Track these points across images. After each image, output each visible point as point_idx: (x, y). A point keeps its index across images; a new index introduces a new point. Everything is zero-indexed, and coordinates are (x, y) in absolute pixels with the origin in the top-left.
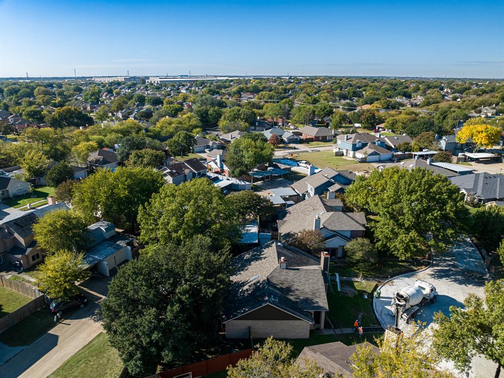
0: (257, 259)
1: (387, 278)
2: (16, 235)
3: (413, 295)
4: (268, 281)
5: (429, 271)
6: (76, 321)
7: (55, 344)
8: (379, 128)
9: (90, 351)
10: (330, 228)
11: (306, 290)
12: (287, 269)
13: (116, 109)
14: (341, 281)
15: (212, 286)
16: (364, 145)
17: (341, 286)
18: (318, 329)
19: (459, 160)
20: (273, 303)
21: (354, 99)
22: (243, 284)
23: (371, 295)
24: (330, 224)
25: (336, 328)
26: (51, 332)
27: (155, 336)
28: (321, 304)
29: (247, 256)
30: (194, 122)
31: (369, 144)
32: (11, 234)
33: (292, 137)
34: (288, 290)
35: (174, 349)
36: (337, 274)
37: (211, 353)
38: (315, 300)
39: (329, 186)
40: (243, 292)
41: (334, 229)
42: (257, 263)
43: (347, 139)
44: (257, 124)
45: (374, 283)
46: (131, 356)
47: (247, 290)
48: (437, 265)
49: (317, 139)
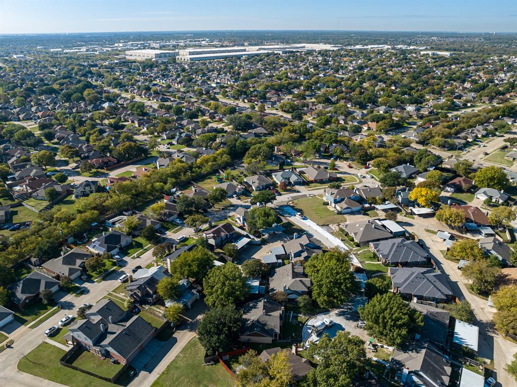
0: (255, 308)
1: (314, 315)
2: (148, 289)
3: (319, 326)
4: (258, 321)
5: (337, 311)
6: (182, 331)
7: (176, 341)
8: (369, 164)
9: (191, 344)
10: (291, 289)
11: (273, 325)
12: (266, 315)
13: (161, 130)
14: (293, 316)
15: (235, 327)
16: (343, 200)
17: (292, 319)
18: (276, 340)
19: (407, 213)
20: (258, 331)
21: (368, 105)
22: (248, 320)
23: (303, 324)
24: (292, 287)
25: (284, 339)
26: (173, 336)
27: (217, 344)
28: (277, 331)
29: (251, 305)
30: (225, 159)
31: (345, 199)
32: (146, 288)
33: (297, 181)
34: (265, 325)
35: (223, 348)
36: (292, 312)
37: (235, 348)
38: (275, 329)
39: (302, 253)
40: (248, 324)
41: (293, 290)
42: (255, 310)
43: (331, 194)
44: (273, 159)
45: (307, 318)
46: (209, 349)
47: (249, 324)
48: (342, 308)
49: (315, 181)
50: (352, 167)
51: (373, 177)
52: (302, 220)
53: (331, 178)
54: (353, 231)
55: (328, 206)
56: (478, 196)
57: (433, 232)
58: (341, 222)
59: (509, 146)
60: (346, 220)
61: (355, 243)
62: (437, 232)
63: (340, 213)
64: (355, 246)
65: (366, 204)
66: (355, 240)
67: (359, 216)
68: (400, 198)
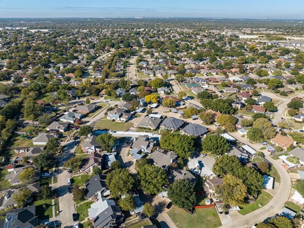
7: (165, 222)
43: (115, 114)
49: (91, 112)
50: (94, 99)
51: (111, 100)
52: (114, 133)
53: (96, 108)
54: (148, 125)
55: (116, 121)
56: (160, 92)
57: (168, 112)
58: (132, 125)
59: (139, 70)
60: (132, 123)
61: (154, 130)
62: (170, 111)
63: (126, 121)
64: (154, 131)
65: (131, 112)
66: (152, 129)
67: (135, 119)
68: (141, 104)
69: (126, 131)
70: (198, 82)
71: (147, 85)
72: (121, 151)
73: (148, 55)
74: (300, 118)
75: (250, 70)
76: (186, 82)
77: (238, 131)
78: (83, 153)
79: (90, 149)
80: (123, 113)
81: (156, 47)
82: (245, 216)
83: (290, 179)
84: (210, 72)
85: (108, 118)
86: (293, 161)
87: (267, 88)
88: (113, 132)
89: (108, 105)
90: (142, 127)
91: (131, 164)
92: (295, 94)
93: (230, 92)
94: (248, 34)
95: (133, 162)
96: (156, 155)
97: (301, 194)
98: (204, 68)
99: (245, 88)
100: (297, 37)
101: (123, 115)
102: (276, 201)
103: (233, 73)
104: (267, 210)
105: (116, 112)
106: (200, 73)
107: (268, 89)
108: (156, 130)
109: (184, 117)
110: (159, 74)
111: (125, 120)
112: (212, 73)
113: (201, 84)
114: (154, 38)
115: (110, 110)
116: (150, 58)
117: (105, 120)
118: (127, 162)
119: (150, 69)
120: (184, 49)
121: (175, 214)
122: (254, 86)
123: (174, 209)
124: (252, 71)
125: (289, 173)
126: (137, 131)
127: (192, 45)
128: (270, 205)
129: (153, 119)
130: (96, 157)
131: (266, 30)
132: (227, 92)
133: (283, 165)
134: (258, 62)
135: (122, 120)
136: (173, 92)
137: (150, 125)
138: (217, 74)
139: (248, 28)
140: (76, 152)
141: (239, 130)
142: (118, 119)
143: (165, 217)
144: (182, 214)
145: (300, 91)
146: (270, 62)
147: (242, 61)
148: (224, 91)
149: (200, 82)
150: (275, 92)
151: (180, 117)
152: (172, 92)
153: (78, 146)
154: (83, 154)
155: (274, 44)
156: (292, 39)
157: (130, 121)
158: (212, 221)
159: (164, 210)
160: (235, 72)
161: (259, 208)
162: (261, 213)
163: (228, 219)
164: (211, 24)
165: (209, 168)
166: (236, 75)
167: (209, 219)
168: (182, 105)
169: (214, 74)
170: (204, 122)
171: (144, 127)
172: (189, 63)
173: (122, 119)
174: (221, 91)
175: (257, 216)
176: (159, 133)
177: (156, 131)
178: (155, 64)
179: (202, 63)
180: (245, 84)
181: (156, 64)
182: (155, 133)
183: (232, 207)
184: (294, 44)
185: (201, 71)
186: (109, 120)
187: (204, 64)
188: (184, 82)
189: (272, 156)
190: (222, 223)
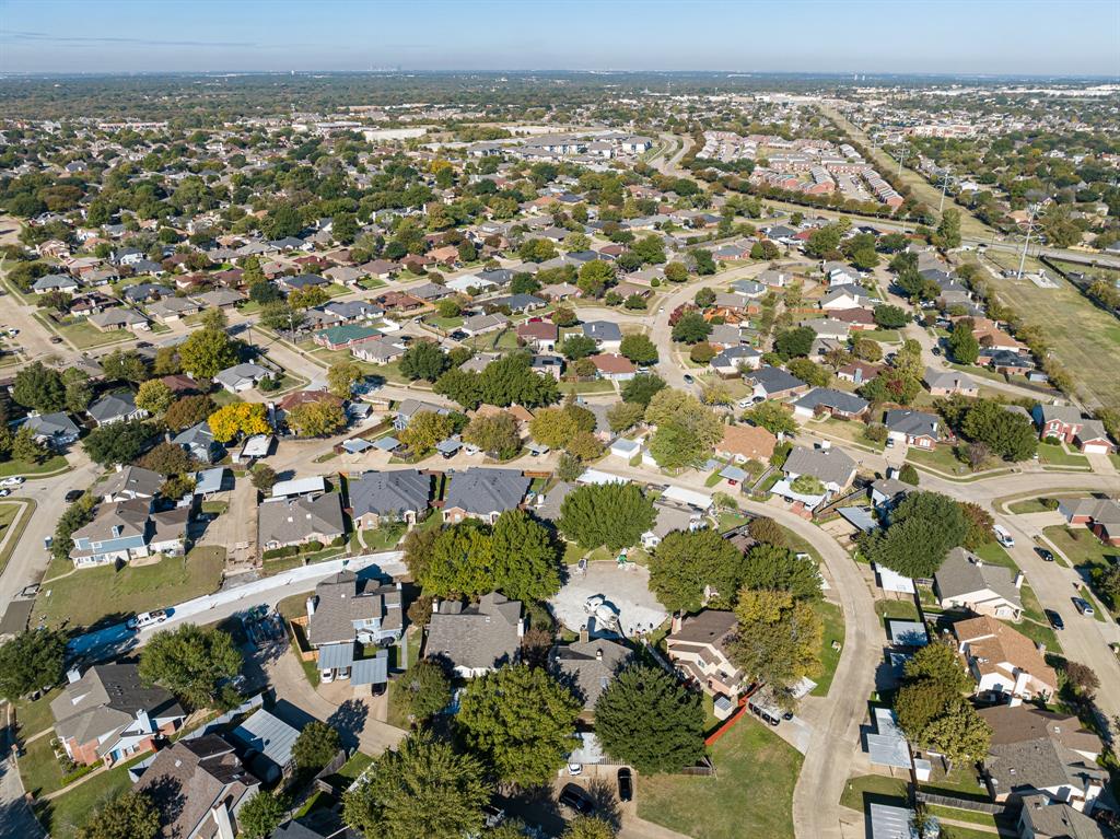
52: (171, 619)
54: (305, 532)
55: (132, 564)
56: (237, 388)
57: (329, 457)
58: (221, 556)
59: (56, 313)
60: (217, 547)
61: (337, 542)
62: (339, 449)
63: (188, 548)
64: (340, 548)
65: (175, 504)
66: (327, 540)
67: (213, 526)
68: (202, 453)
69: (215, 592)
70: (354, 318)
71: (157, 371)
72: (267, 679)
73: (52, 246)
74: (730, 365)
75: (489, 245)
76: (308, 328)
77: (613, 449)
78: (88, 772)
79: (125, 735)
80: (153, 518)
81: (58, 205)
82: (829, 696)
83: (834, 541)
84: (366, 272)
85: (84, 563)
86: (811, 489)
87: (579, 294)
88: (164, 617)
89: (25, 505)
90: (279, 547)
91: (358, 714)
92: (661, 299)
93: (486, 330)
94: (383, 125)
95: (359, 702)
96: (445, 632)
97: (893, 570)
98: (331, 265)
99: (521, 309)
100: (532, 125)
101: (160, 526)
102: (856, 616)
103: (443, 265)
104: (859, 651)
105: (123, 522)
106: (330, 284)
107: (582, 297)
108: (344, 540)
109: (409, 457)
110: (171, 314)
111: (176, 544)
112: (374, 276)
113: (369, 324)
114: (17, 166)
115: (81, 524)
116: (67, 254)
117: (72, 579)
118: (336, 715)
119: (111, 301)
120: (199, 200)
121: (663, 805)
122: (540, 296)
123: (647, 791)
124: (496, 247)
125: (822, 526)
126: (264, 575)
127: (214, 180)
128: (853, 632)
129: (310, 499)
130: (204, 759)
131: (428, 109)
132: (477, 332)
133: (791, 510)
134: (490, 216)
135: (158, 550)
136: (285, 373)
137: (315, 530)
138: (393, 277)
139: (363, 105)
140: (36, 785)
141: (614, 447)
142: (142, 551)
143: (642, 831)
144: (685, 791)
145: (664, 288)
146: (523, 212)
147: (444, 221)
148: (464, 330)
149: (361, 318)
150: (608, 304)
151: (390, 462)
152: (283, 377)
153: (22, 753)
154: (90, 776)
155: (491, 151)
156: (526, 132)
157: (199, 543)
158: (774, 759)
159: (619, 813)
160: (451, 259)
161: (839, 655)
162: (855, 666)
163: (801, 729)
164: (218, 95)
165: (628, 602)
166: (456, 268)
167: (762, 757)
168: (364, 415)
169: (384, 277)
170: (491, 455)
171: (291, 544)
172: (262, 253)
173: (157, 546)
174: (456, 333)
175: (852, 681)
176: (365, 546)
177: (348, 545)
178: (115, 278)
179: (310, 245)
180: (510, 295)
181: (122, 277)
182: (350, 555)
183: (795, 687)
184: (547, 149)
185: (330, 277)
186: (89, 571)
187: (316, 246)
188: (303, 326)
189: (750, 495)
190: (799, 749)
